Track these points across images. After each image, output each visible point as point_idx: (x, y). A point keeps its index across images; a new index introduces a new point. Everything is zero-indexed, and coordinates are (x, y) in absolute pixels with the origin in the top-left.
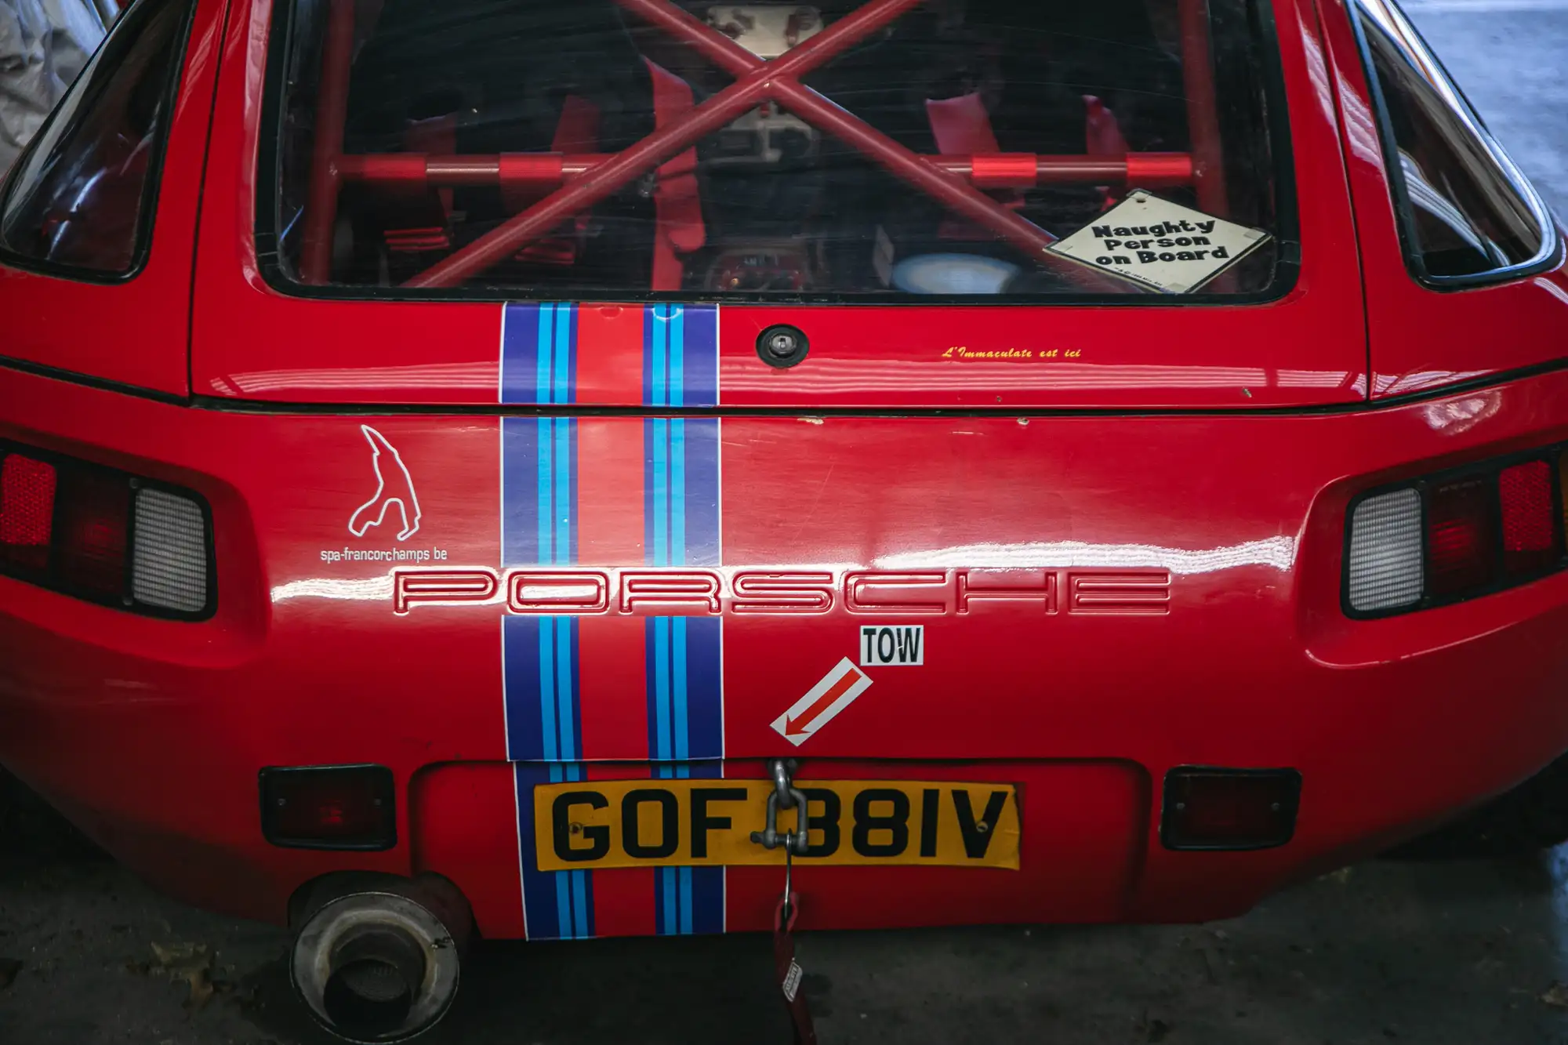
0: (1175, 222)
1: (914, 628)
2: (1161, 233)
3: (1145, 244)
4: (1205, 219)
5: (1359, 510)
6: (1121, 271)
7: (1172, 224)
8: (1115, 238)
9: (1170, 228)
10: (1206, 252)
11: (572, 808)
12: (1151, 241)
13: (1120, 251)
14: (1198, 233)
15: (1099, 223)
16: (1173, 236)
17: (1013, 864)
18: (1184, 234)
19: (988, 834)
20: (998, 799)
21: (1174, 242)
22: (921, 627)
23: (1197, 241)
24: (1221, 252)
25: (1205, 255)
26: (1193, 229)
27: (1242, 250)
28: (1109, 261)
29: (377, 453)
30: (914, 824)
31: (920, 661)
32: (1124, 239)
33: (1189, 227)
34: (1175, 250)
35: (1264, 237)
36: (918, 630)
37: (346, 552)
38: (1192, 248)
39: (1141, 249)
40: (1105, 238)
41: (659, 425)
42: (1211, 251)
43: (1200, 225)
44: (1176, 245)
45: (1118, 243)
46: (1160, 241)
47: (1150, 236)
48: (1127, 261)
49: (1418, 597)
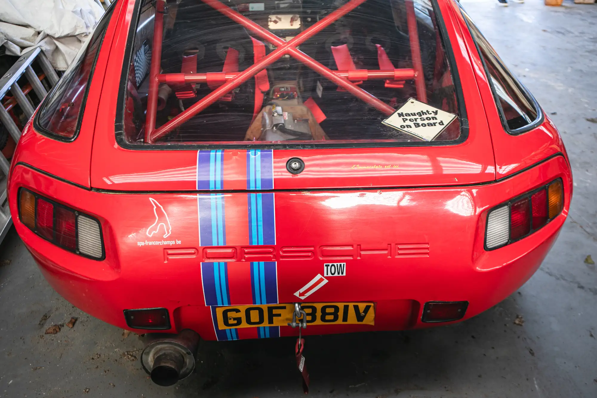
0: (425, 111)
1: (342, 264)
2: (421, 115)
3: (416, 120)
4: (435, 109)
5: (490, 215)
6: (409, 131)
7: (424, 112)
8: (405, 117)
9: (424, 113)
10: (437, 123)
11: (229, 313)
12: (418, 118)
13: (408, 123)
14: (433, 115)
15: (400, 111)
16: (424, 116)
17: (372, 323)
18: (428, 116)
19: (364, 316)
20: (368, 308)
21: (425, 119)
22: (345, 263)
23: (433, 118)
24: (441, 123)
25: (436, 124)
26: (431, 114)
27: (449, 122)
28: (404, 127)
29: (155, 207)
30: (341, 314)
31: (344, 274)
32: (408, 118)
33: (430, 113)
34: (426, 122)
35: (455, 117)
36: (344, 265)
37: (146, 242)
38: (432, 121)
39: (415, 122)
40: (402, 117)
41: (253, 195)
42: (438, 123)
43: (433, 112)
44: (426, 120)
45: (407, 120)
46: (421, 119)
47: (417, 117)
48: (411, 127)
49: (507, 241)
